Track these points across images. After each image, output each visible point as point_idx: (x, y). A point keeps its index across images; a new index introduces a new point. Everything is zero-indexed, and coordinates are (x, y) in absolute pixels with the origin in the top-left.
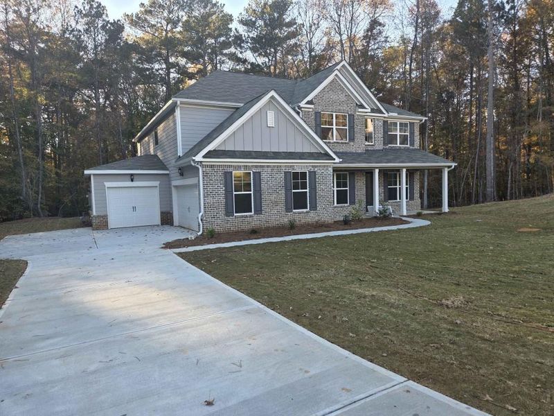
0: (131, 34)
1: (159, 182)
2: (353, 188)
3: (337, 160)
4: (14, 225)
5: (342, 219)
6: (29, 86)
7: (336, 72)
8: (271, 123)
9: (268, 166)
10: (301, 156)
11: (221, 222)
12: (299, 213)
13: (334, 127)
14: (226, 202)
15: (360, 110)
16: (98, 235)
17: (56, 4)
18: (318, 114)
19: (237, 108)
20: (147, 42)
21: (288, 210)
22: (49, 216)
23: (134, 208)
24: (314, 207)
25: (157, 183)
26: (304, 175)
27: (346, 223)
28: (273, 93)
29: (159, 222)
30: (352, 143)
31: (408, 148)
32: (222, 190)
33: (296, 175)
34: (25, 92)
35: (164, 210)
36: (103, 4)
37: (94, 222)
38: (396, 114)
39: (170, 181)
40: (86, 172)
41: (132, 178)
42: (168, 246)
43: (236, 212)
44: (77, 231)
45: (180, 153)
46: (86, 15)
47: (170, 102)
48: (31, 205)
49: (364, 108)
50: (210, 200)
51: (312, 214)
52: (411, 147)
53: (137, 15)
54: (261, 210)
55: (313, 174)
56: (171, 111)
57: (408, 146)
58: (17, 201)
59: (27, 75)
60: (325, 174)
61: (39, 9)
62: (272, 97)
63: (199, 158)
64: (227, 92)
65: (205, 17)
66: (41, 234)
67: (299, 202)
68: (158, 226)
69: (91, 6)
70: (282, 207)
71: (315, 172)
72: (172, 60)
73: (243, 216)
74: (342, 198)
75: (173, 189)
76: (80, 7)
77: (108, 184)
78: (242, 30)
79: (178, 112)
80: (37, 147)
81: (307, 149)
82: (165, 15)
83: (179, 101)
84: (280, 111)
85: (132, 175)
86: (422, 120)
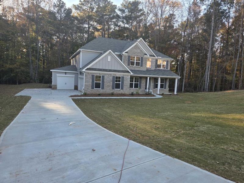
0: (75, 13)
1: (74, 75)
2: (140, 83)
3: (132, 73)
4: (27, 85)
5: (131, 93)
6: (35, 32)
7: (137, 42)
8: (109, 60)
9: (107, 74)
10: (119, 71)
11: (90, 91)
12: (117, 90)
13: (135, 61)
14: (92, 84)
15: (145, 56)
16: (53, 91)
17: (47, 1)
18: (129, 57)
19: (101, 53)
20: (81, 17)
21: (113, 88)
22: (39, 82)
23: (66, 83)
24: (122, 89)
25: (74, 76)
26: (120, 78)
27: (132, 94)
28: (110, 51)
29: (73, 89)
30: (141, 67)
31: (165, 70)
32: (91, 81)
33: (117, 77)
34: (34, 34)
35: (75, 85)
36: (64, 2)
37: (53, 87)
38: (161, 57)
39: (78, 75)
40: (51, 70)
41: (66, 73)
42: (71, 96)
43: (95, 88)
44: (47, 89)
45: (81, 67)
46: (57, 6)
47: (79, 50)
48: (33, 78)
49: (147, 55)
50: (86, 84)
51: (121, 91)
52: (166, 70)
53: (78, 5)
54: (104, 88)
55: (123, 77)
56: (79, 53)
57: (165, 69)
58: (28, 76)
59: (34, 27)
60: (127, 77)
61: (40, 2)
62: (110, 52)
63: (84, 70)
64: (99, 46)
65: (105, 7)
66: (36, 89)
67: (118, 86)
68: (73, 90)
69: (60, 3)
70: (111, 87)
71: (124, 77)
72: (91, 23)
73: (97, 89)
74: (131, 86)
75: (79, 78)
76: (56, 3)
77: (58, 75)
78: (119, 13)
79: (81, 53)
80: (37, 56)
81: (121, 69)
82: (89, 5)
83: (81, 50)
84: (112, 57)
85: (66, 72)
86: (171, 60)
